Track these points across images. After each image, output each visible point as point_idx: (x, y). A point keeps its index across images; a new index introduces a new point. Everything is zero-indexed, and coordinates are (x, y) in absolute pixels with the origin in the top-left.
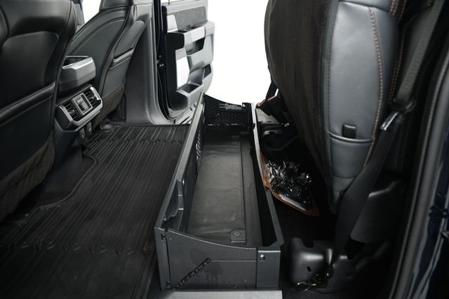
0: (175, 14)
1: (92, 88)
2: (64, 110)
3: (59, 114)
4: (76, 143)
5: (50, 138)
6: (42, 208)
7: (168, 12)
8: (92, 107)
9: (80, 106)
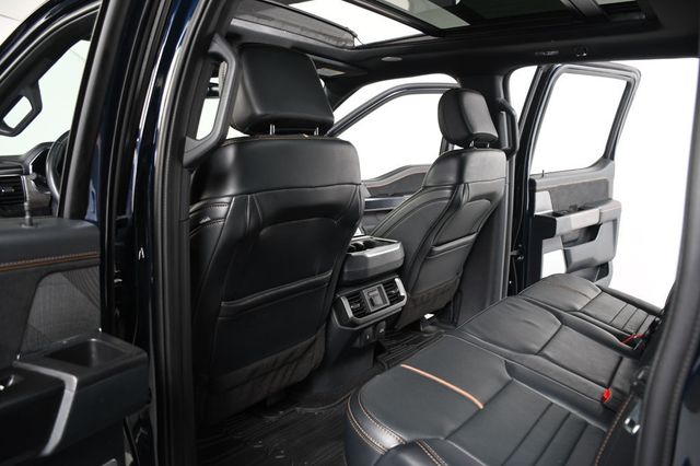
0: (551, 191)
1: (397, 280)
2: (346, 303)
3: (338, 305)
4: (358, 344)
5: (321, 332)
6: (298, 409)
7: (538, 188)
8: (389, 303)
9: (371, 300)
